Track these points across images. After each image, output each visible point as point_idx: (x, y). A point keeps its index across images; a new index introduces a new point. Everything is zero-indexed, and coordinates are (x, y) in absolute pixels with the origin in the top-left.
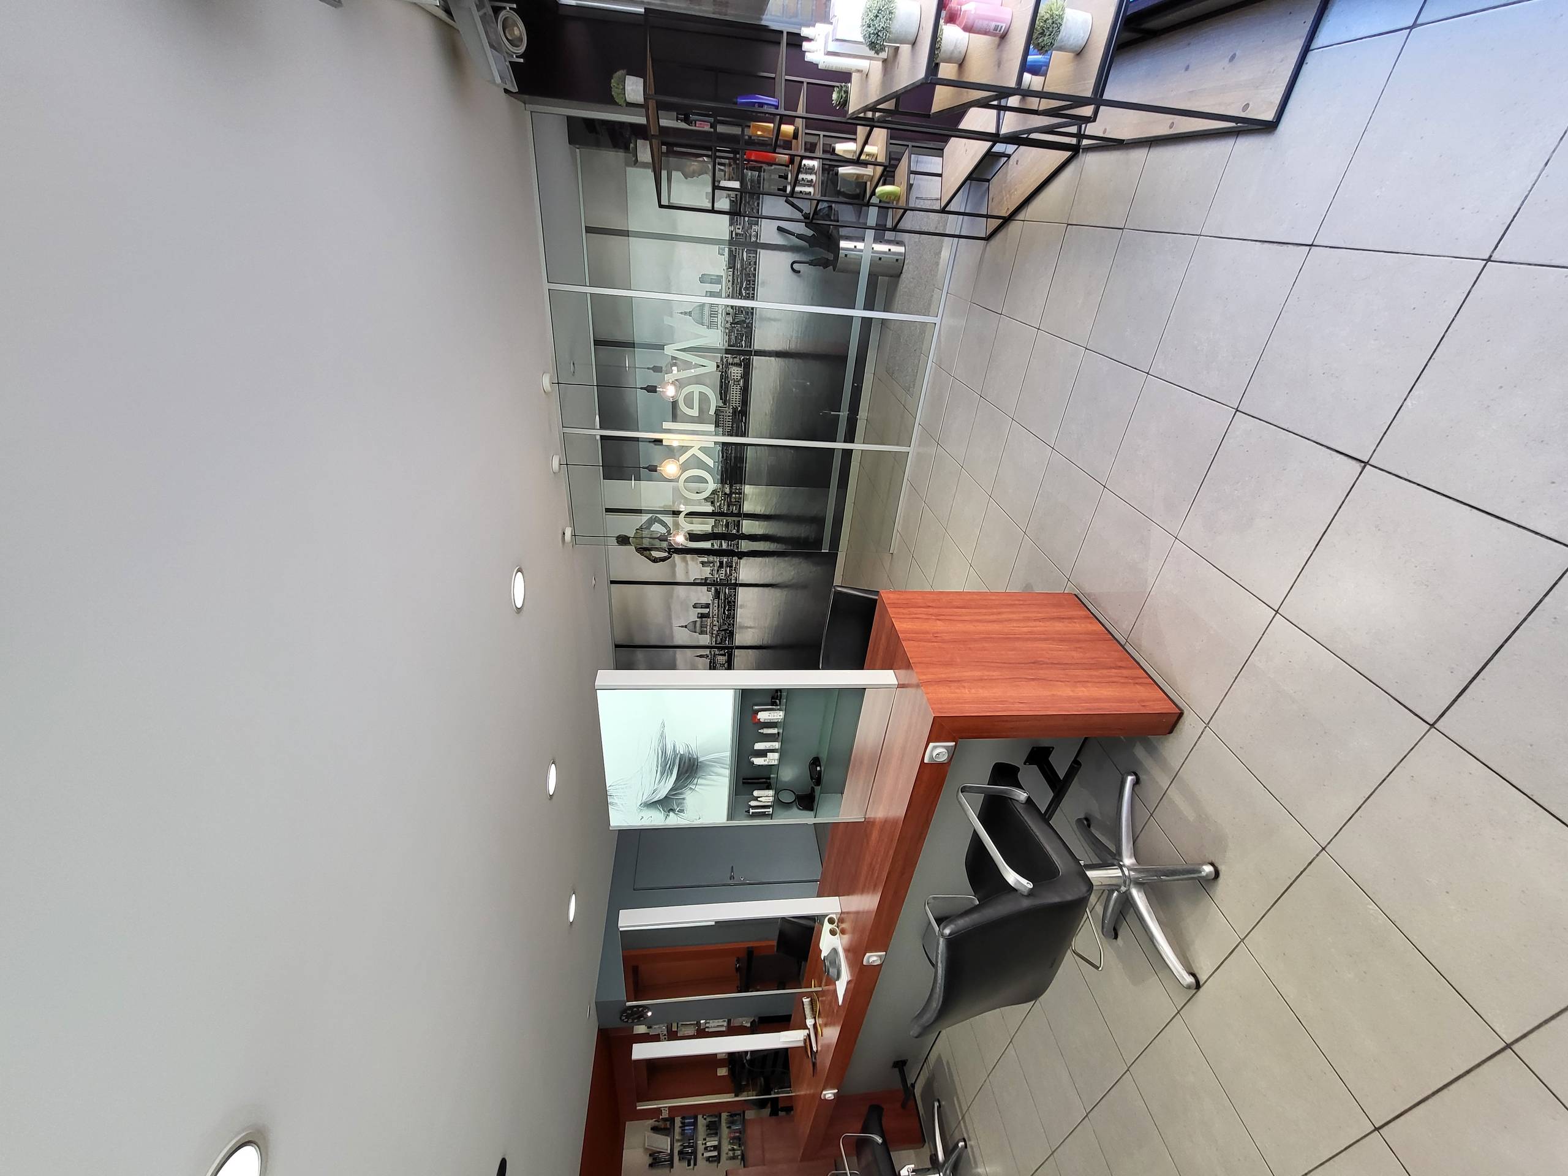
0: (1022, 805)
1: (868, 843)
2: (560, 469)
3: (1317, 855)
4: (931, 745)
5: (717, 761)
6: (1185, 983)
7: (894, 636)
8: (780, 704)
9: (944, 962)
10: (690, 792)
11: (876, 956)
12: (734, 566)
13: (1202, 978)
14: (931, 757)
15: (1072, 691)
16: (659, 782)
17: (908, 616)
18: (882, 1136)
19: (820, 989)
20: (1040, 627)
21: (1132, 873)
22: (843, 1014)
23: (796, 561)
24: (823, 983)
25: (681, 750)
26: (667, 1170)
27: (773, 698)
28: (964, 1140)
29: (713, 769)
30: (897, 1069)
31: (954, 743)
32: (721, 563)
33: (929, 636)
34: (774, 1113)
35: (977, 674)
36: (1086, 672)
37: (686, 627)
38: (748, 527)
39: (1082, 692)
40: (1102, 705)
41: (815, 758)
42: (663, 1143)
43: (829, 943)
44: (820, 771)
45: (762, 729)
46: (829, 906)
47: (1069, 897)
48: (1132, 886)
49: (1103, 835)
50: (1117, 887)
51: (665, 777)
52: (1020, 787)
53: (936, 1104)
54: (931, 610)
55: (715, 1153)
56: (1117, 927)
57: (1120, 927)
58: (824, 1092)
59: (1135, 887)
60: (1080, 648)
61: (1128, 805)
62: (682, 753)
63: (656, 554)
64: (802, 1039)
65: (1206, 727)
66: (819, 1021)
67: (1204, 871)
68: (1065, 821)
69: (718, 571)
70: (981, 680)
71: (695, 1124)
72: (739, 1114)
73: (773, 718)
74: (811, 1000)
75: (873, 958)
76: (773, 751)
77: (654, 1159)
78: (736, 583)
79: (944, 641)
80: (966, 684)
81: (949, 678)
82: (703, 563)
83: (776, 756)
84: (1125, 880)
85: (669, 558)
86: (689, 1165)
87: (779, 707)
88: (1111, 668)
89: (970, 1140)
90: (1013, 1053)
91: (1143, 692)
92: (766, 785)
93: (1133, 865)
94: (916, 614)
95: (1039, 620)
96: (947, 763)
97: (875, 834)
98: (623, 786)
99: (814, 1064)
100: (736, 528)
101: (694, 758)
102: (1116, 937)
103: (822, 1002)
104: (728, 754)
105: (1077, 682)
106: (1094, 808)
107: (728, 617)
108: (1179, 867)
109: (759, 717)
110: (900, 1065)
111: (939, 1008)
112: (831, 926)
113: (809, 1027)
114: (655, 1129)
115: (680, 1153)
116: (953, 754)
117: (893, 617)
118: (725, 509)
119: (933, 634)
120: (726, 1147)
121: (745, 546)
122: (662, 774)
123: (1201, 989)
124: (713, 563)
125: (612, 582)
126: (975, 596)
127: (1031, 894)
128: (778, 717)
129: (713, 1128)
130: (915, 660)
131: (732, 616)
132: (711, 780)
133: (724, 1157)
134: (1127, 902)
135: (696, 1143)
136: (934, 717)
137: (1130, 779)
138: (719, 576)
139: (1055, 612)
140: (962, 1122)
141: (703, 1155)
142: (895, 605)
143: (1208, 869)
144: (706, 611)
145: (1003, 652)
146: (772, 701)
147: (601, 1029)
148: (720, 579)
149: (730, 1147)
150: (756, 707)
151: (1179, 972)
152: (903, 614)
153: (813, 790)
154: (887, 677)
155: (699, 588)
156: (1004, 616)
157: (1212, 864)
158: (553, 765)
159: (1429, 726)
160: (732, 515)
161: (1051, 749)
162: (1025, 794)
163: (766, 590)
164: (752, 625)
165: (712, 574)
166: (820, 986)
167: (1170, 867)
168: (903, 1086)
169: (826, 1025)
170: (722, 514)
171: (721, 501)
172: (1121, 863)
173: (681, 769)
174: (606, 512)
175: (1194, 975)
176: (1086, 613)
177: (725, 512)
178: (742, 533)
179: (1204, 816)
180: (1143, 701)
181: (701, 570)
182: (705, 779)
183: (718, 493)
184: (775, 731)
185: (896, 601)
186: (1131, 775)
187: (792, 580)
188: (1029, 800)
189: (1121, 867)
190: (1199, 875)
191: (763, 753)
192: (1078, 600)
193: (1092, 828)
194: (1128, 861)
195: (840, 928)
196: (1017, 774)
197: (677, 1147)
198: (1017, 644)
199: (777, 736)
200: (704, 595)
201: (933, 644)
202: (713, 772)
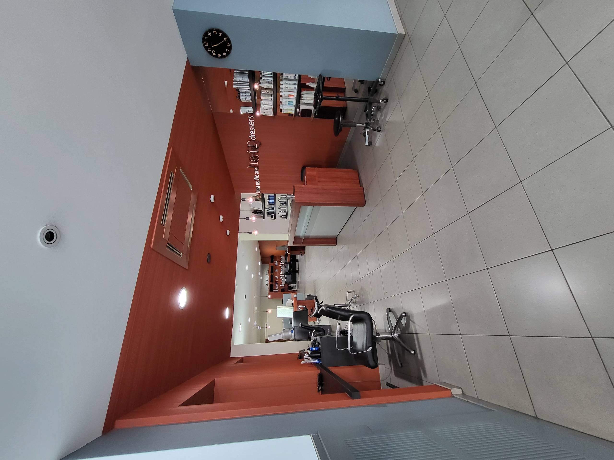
26: (262, 218)
42: (260, 206)
55: (285, 214)
77: (255, 213)
86: (272, 218)
114: (254, 198)
120: (290, 211)
129: (284, 202)
133: (289, 215)
135: (276, 209)
141: (279, 214)
197: (266, 211)
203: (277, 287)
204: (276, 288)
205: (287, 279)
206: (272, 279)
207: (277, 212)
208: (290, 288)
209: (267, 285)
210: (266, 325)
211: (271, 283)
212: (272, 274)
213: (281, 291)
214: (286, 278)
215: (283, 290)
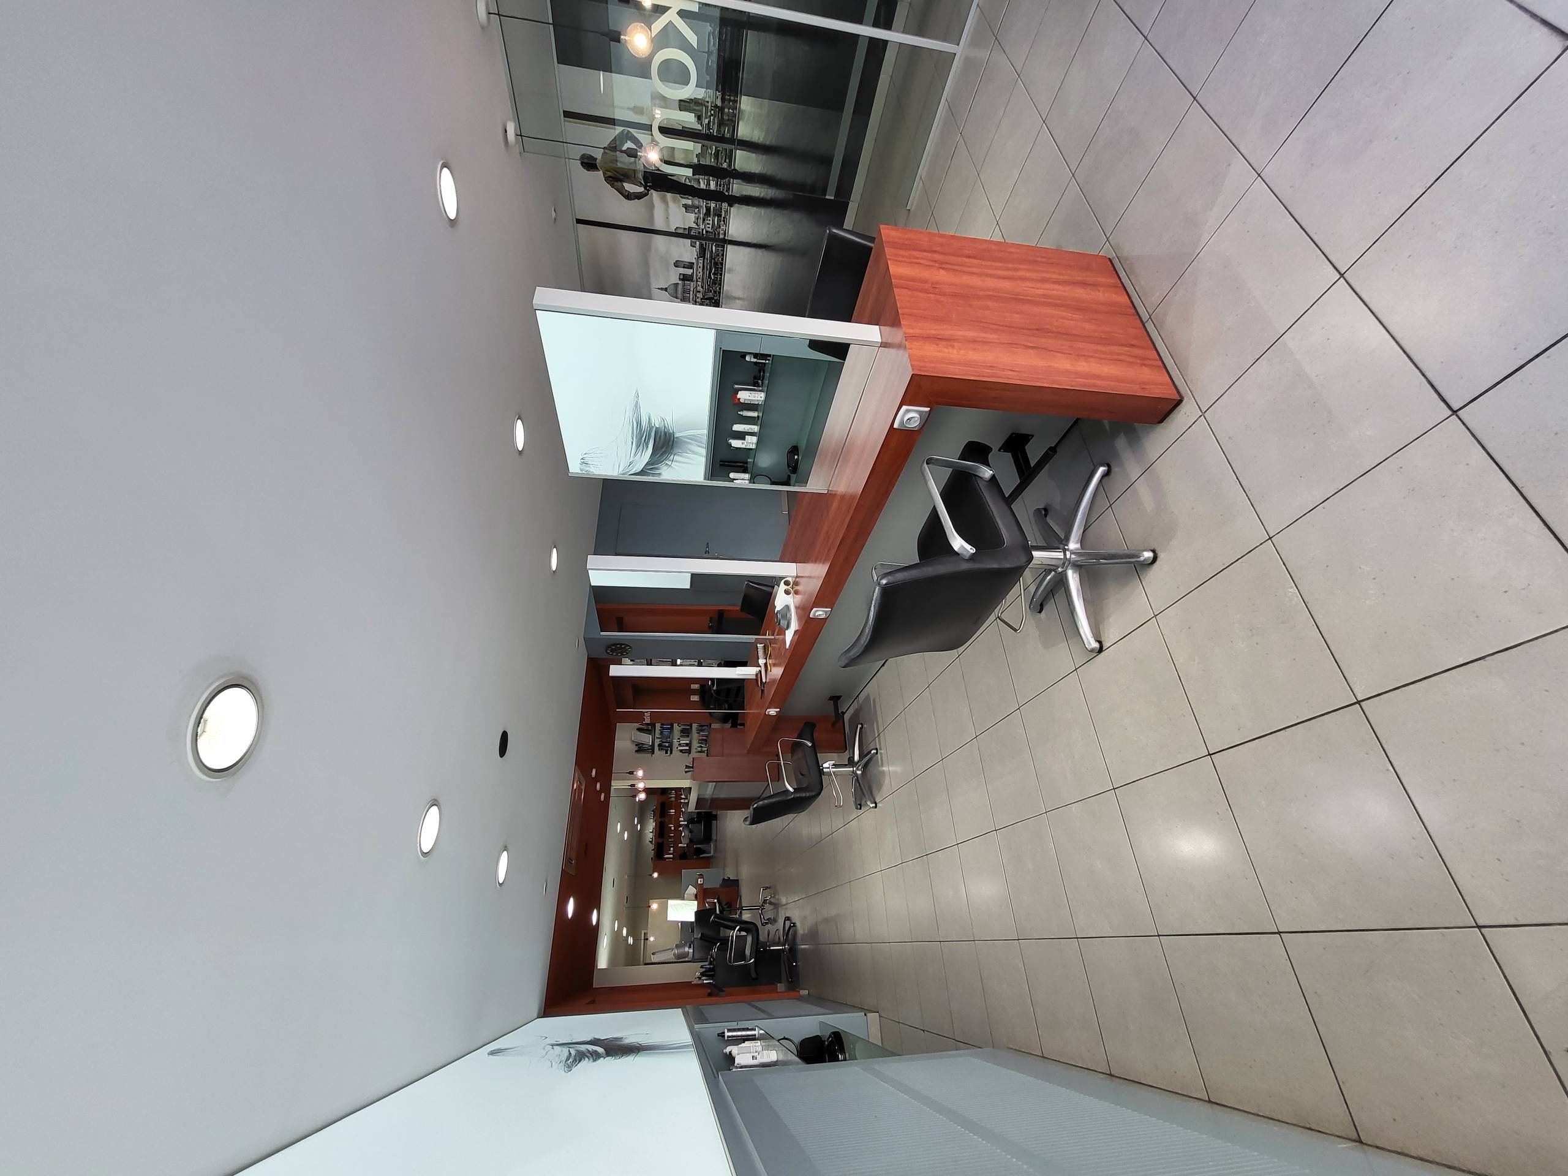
0: (985, 483)
1: (828, 512)
2: (489, 19)
3: (1261, 544)
4: (904, 408)
5: (693, 438)
6: (1089, 648)
7: (887, 284)
8: (762, 385)
9: (877, 605)
10: (666, 468)
11: (823, 611)
12: (723, 215)
13: (1106, 645)
14: (902, 422)
15: (1072, 365)
16: (635, 455)
17: (907, 260)
18: (812, 741)
19: (773, 637)
20: (1058, 290)
21: (1073, 556)
22: (788, 655)
23: (797, 216)
24: (776, 634)
25: (657, 423)
26: (649, 755)
27: (755, 378)
28: (877, 749)
29: (690, 446)
30: (832, 701)
31: (929, 409)
32: (708, 209)
33: (927, 286)
34: (734, 725)
35: (971, 334)
36: (1093, 346)
37: (666, 290)
38: (744, 160)
39: (1082, 366)
40: (1099, 383)
41: (793, 446)
42: (647, 739)
43: (782, 600)
44: (798, 459)
45: (742, 411)
46: (787, 570)
47: (1007, 565)
48: (1069, 567)
49: (1057, 524)
50: (1055, 568)
51: (641, 450)
52: (987, 464)
53: (859, 726)
54: (936, 257)
55: (687, 748)
56: (1044, 604)
57: (1047, 604)
58: (768, 710)
59: (1072, 569)
60: (1096, 320)
61: (1091, 494)
62: (658, 426)
63: (629, 187)
64: (755, 673)
65: (1201, 416)
66: (770, 661)
67: (1143, 556)
68: (1025, 508)
69: (704, 220)
70: (975, 341)
71: (671, 728)
72: (707, 726)
73: (753, 399)
74: (764, 646)
75: (819, 613)
76: (752, 434)
77: (639, 748)
78: (724, 238)
79: (943, 294)
80: (956, 344)
81: (939, 335)
82: (686, 206)
83: (754, 439)
84: (1065, 563)
85: (646, 195)
86: (666, 753)
87: (761, 388)
88: (1122, 345)
89: (881, 749)
90: (928, 694)
91: (1148, 375)
92: (743, 468)
93: (1077, 549)
94: (917, 258)
95: (1058, 282)
96: (920, 430)
97: (835, 504)
98: (598, 455)
99: (763, 691)
100: (727, 160)
101: (670, 433)
102: (1040, 612)
103: (773, 648)
104: (705, 432)
105: (1079, 355)
106: (1056, 499)
107: (714, 283)
108: (1120, 552)
109: (738, 396)
110: (835, 699)
111: (866, 644)
112: (786, 587)
113: (761, 665)
114: (639, 730)
115: (659, 745)
116: (927, 421)
117: (890, 259)
118: (714, 131)
119: (932, 284)
120: (695, 745)
121: (738, 188)
122: (638, 447)
123: (1102, 653)
124: (698, 208)
125: (579, 221)
126: (993, 247)
127: (973, 558)
128: (759, 399)
129: (686, 733)
130: (905, 311)
131: (718, 282)
132: (688, 458)
133: (693, 750)
134: (1061, 582)
135: (672, 742)
136: (913, 374)
137: (1101, 470)
138: (705, 226)
139: (1079, 276)
140: (877, 739)
141: (677, 748)
142: (894, 245)
143: (1148, 555)
144: (689, 272)
145: (1007, 314)
146: (754, 382)
147: (591, 658)
148: (707, 232)
149: (698, 745)
150: (736, 386)
151: (1087, 639)
152: (902, 256)
153: (789, 477)
154: (870, 333)
155: (682, 240)
156: (1021, 274)
157: (1153, 551)
158: (519, 421)
159: (1450, 413)
160: (721, 139)
161: (1030, 437)
162: (991, 472)
163: (759, 252)
164: (741, 296)
165: (697, 224)
166: (773, 635)
167: (1112, 551)
168: (835, 713)
169: (774, 665)
170: (708, 137)
171: (710, 116)
172: (1066, 547)
173: (656, 443)
174: (565, 117)
175: (1100, 642)
176: (1114, 280)
177: (715, 134)
178: (735, 169)
179: (1163, 507)
180: (1145, 383)
181: (684, 217)
182: (681, 456)
183: (707, 104)
184: (755, 414)
185: (896, 240)
186: (1104, 466)
187: (789, 241)
188: (993, 477)
189: (1065, 551)
190: (1138, 560)
191: (741, 436)
192: (1110, 267)
193: (1048, 517)
194: (1073, 545)
195: (794, 589)
196: (988, 456)
197: (657, 742)
198: (1027, 308)
199: (756, 420)
200: (686, 251)
201: (929, 295)
202: (690, 450)
203: (672, 849)
204: (670, 850)
205: (693, 834)
206: (661, 831)
207: (675, 743)
208: (699, 852)
209: (651, 842)
210: (645, 934)
211: (660, 841)
212: (663, 820)
213: (680, 859)
214: (691, 831)
215: (683, 856)
